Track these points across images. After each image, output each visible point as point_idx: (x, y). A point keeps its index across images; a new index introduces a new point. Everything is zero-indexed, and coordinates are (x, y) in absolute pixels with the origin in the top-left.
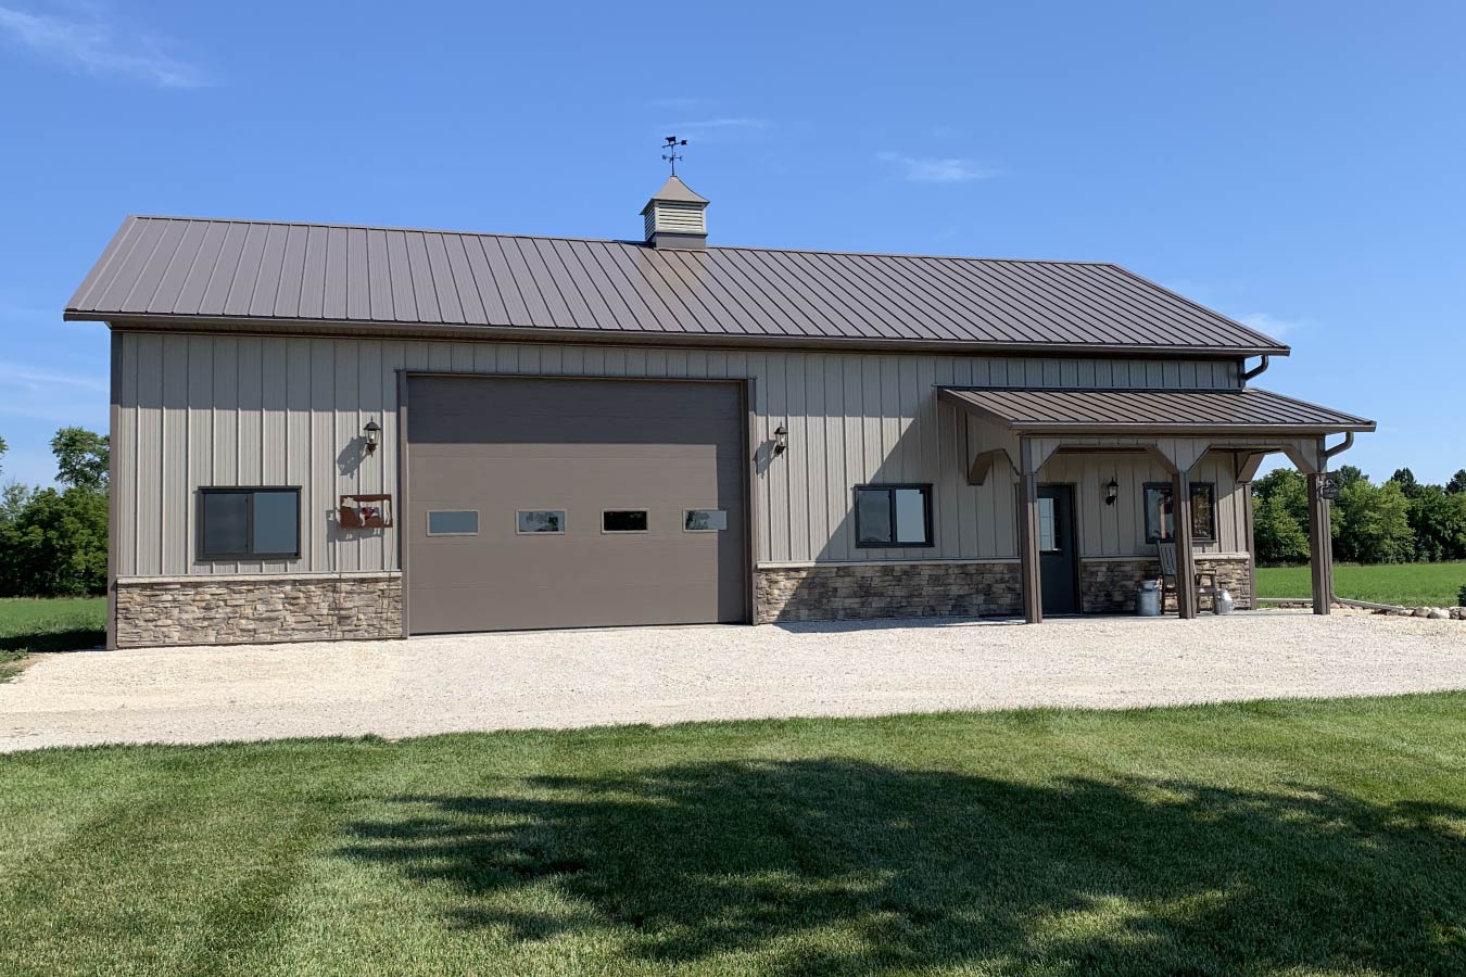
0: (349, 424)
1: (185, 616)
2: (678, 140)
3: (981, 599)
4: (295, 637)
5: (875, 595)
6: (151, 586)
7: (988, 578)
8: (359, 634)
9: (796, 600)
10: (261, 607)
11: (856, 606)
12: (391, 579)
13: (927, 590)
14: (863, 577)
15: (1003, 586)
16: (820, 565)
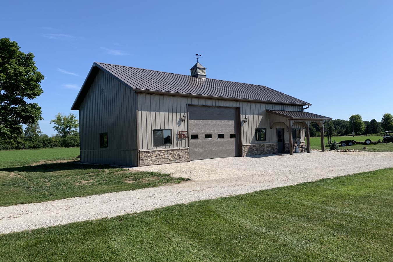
0: (180, 115)
1: (152, 158)
2: (199, 55)
4: (172, 162)
5: (259, 150)
6: (146, 152)
7: (273, 146)
8: (183, 161)
9: (248, 152)
10: (166, 156)
11: (256, 153)
12: (188, 149)
13: (266, 149)
14: (257, 147)
15: (275, 148)
16: (251, 144)
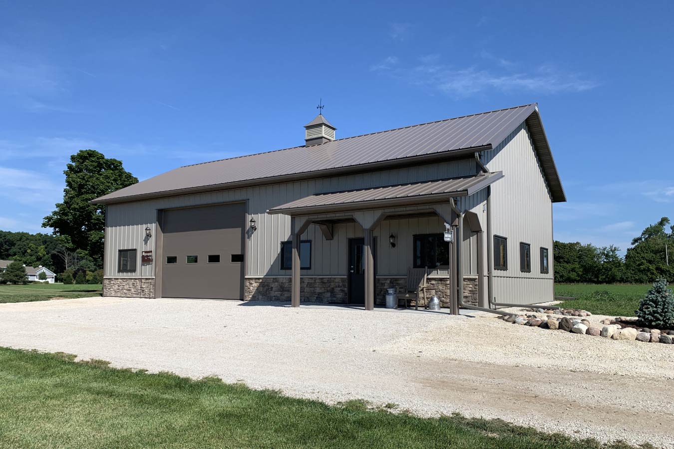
3: (329, 294)
4: (133, 296)
5: (286, 291)
6: (109, 279)
7: (333, 285)
8: (146, 296)
9: (258, 291)
10: (128, 286)
11: (279, 295)
12: (153, 279)
13: (307, 290)
14: (282, 283)
15: (339, 289)
16: (266, 277)
